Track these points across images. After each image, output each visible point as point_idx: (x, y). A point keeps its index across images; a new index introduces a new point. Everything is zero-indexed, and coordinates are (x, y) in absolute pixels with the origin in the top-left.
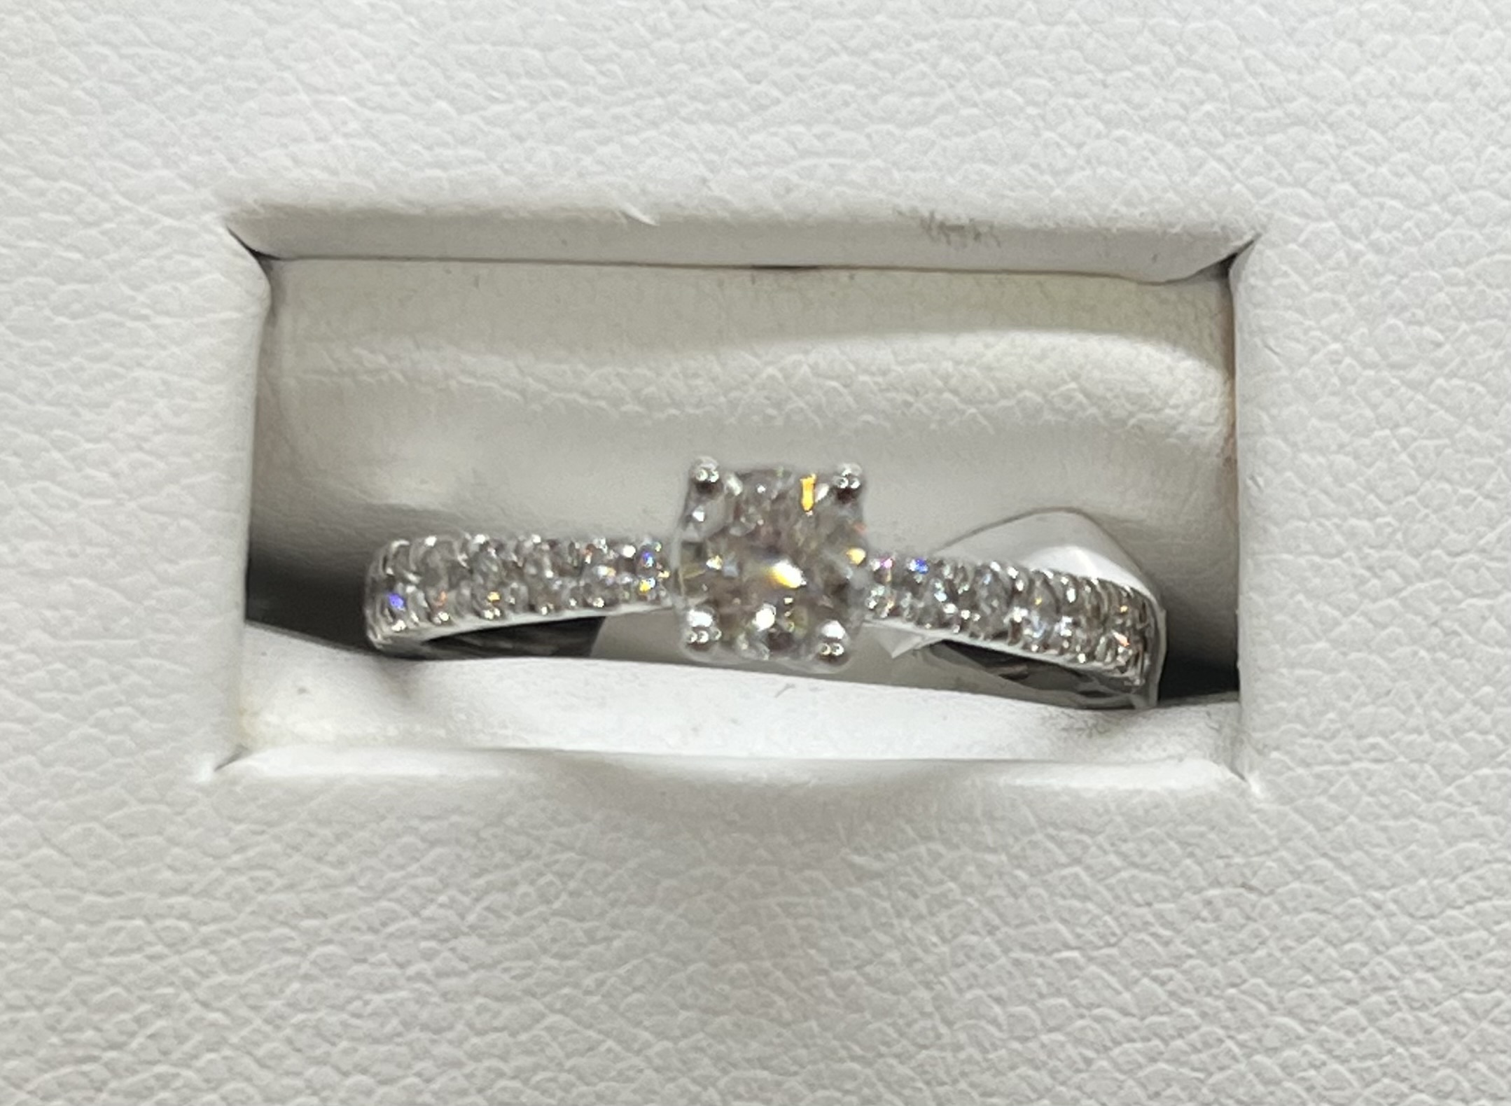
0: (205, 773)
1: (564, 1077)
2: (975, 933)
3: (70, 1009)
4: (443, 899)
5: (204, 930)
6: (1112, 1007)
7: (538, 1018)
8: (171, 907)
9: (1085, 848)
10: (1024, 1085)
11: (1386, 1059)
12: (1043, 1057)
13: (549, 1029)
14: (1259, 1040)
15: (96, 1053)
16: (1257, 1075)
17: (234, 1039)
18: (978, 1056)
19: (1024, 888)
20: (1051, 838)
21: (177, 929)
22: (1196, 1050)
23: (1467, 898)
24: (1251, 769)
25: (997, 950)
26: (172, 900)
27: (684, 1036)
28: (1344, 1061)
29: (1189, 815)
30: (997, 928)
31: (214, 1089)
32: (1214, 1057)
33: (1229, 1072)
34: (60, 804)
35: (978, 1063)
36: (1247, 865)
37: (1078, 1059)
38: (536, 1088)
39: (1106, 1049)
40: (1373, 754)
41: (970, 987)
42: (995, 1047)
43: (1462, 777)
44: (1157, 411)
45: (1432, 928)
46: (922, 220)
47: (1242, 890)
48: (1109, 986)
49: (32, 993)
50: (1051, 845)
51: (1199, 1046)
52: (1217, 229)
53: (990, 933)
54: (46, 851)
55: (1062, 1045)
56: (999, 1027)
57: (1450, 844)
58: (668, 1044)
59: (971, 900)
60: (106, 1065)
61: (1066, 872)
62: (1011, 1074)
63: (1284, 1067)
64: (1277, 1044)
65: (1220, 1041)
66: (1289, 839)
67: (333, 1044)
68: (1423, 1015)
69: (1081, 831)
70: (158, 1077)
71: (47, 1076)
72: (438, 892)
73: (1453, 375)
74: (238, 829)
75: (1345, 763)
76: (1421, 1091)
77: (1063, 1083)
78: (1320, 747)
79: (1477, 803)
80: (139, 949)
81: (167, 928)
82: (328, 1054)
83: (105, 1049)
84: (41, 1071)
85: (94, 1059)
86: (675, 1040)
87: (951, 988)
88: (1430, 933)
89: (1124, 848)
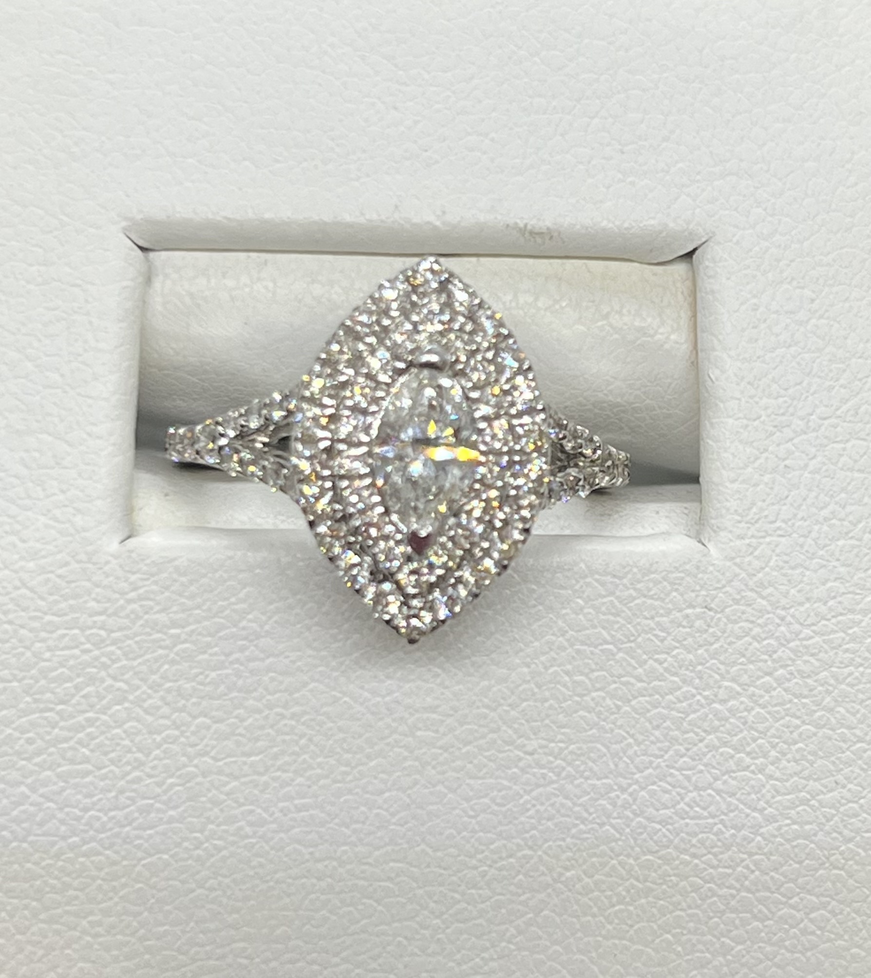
0: (113, 546)
1: (319, 718)
2: (553, 634)
3: (37, 682)
4: (250, 616)
5: (113, 635)
6: (632, 676)
7: (305, 684)
8: (95, 622)
9: (617, 586)
10: (582, 722)
11: (788, 706)
12: (592, 704)
13: (311, 691)
14: (716, 696)
15: (52, 706)
16: (714, 715)
17: (131, 697)
18: (557, 706)
19: (582, 609)
20: (597, 581)
21: (98, 635)
22: (680, 701)
23: (833, 614)
24: (709, 540)
25: (566, 644)
26: (95, 618)
27: (388, 694)
28: (764, 707)
29: (675, 567)
30: (567, 632)
31: (120, 726)
32: (690, 705)
33: (699, 714)
34: (31, 565)
35: (556, 709)
36: (707, 596)
37: (612, 706)
38: (303, 724)
39: (629, 701)
40: (779, 532)
41: (552, 666)
42: (565, 700)
43: (830, 545)
44: (652, 336)
45: (814, 631)
46: (520, 229)
47: (706, 610)
48: (630, 664)
49: (16, 672)
50: (596, 584)
51: (682, 699)
52: (686, 233)
53: (563, 635)
54: (24, 591)
55: (604, 699)
56: (568, 689)
57: (824, 584)
58: (379, 699)
59: (551, 616)
60: (58, 713)
61: (605, 600)
62: (574, 715)
63: (730, 710)
64: (726, 697)
65: (694, 696)
66: (731, 581)
67: (187, 700)
68: (809, 681)
69: (614, 576)
70: (88, 720)
71: (24, 719)
72: (248, 613)
73: (821, 317)
74: (133, 578)
75: (764, 537)
76: (808, 724)
77: (604, 720)
78: (749, 528)
79: (838, 560)
80: (77, 647)
81: (92, 634)
82: (184, 706)
83: (57, 704)
84: (20, 717)
85: (51, 710)
86: (383, 697)
87: (540, 666)
88: (812, 634)
89: (639, 586)
